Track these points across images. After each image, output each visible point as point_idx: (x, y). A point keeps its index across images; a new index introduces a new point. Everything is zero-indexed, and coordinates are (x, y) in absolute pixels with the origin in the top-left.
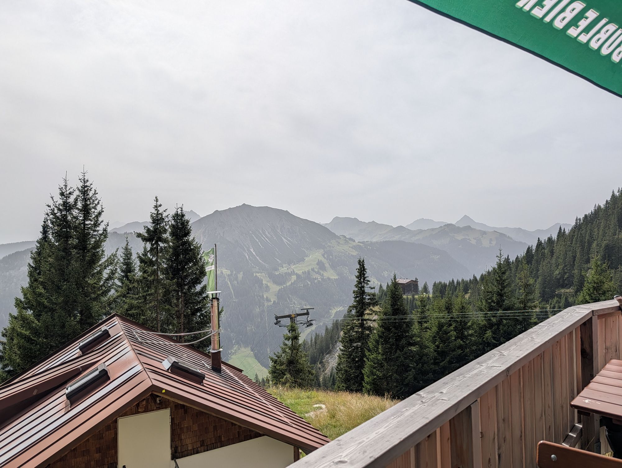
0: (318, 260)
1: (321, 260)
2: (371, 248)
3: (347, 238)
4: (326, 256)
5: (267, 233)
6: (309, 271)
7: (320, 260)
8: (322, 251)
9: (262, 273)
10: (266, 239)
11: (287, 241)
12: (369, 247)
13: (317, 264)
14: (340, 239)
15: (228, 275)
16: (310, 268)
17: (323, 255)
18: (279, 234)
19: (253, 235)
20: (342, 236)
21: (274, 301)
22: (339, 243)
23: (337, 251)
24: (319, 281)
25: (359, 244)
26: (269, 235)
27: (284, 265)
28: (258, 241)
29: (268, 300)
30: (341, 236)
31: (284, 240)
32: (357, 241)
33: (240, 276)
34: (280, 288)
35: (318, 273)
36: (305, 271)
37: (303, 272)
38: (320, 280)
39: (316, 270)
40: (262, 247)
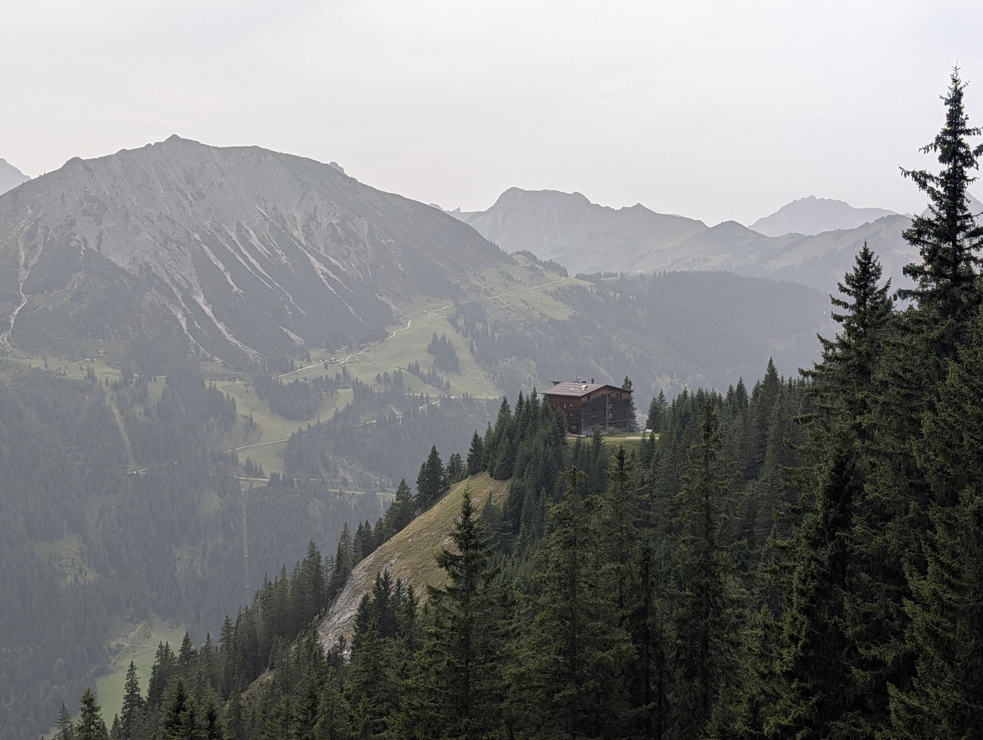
0: (435, 336)
1: (443, 337)
2: (618, 295)
3: (541, 263)
4: (461, 322)
5: (255, 241)
6: (398, 375)
7: (439, 338)
8: (448, 306)
9: (233, 379)
10: (253, 261)
11: (325, 270)
12: (612, 293)
13: (432, 350)
14: (515, 263)
15: (115, 387)
16: (404, 363)
17: (452, 321)
18: (300, 244)
19: (206, 248)
20: (524, 253)
21: (274, 476)
22: (510, 278)
23: (502, 307)
24: (432, 408)
25: (583, 283)
26: (262, 249)
27: (314, 354)
28: (221, 267)
29: (252, 470)
30: (518, 253)
31: (317, 265)
32: (572, 273)
33: (157, 388)
34: (296, 431)
35: (431, 380)
36: (386, 374)
37: (378, 376)
38: (437, 403)
39: (426, 371)
40: (236, 289)
